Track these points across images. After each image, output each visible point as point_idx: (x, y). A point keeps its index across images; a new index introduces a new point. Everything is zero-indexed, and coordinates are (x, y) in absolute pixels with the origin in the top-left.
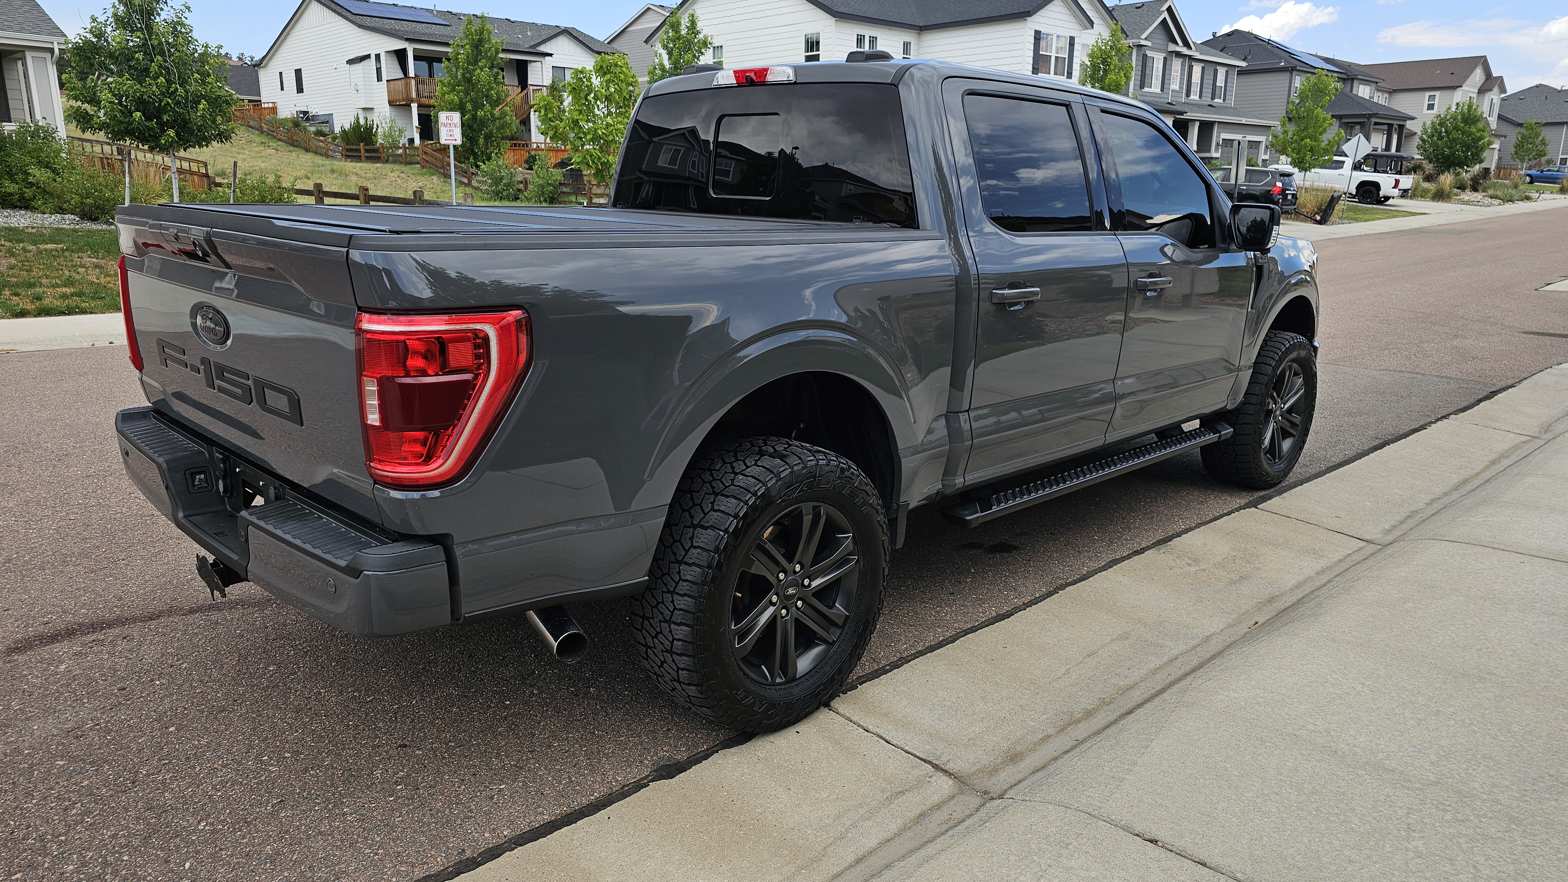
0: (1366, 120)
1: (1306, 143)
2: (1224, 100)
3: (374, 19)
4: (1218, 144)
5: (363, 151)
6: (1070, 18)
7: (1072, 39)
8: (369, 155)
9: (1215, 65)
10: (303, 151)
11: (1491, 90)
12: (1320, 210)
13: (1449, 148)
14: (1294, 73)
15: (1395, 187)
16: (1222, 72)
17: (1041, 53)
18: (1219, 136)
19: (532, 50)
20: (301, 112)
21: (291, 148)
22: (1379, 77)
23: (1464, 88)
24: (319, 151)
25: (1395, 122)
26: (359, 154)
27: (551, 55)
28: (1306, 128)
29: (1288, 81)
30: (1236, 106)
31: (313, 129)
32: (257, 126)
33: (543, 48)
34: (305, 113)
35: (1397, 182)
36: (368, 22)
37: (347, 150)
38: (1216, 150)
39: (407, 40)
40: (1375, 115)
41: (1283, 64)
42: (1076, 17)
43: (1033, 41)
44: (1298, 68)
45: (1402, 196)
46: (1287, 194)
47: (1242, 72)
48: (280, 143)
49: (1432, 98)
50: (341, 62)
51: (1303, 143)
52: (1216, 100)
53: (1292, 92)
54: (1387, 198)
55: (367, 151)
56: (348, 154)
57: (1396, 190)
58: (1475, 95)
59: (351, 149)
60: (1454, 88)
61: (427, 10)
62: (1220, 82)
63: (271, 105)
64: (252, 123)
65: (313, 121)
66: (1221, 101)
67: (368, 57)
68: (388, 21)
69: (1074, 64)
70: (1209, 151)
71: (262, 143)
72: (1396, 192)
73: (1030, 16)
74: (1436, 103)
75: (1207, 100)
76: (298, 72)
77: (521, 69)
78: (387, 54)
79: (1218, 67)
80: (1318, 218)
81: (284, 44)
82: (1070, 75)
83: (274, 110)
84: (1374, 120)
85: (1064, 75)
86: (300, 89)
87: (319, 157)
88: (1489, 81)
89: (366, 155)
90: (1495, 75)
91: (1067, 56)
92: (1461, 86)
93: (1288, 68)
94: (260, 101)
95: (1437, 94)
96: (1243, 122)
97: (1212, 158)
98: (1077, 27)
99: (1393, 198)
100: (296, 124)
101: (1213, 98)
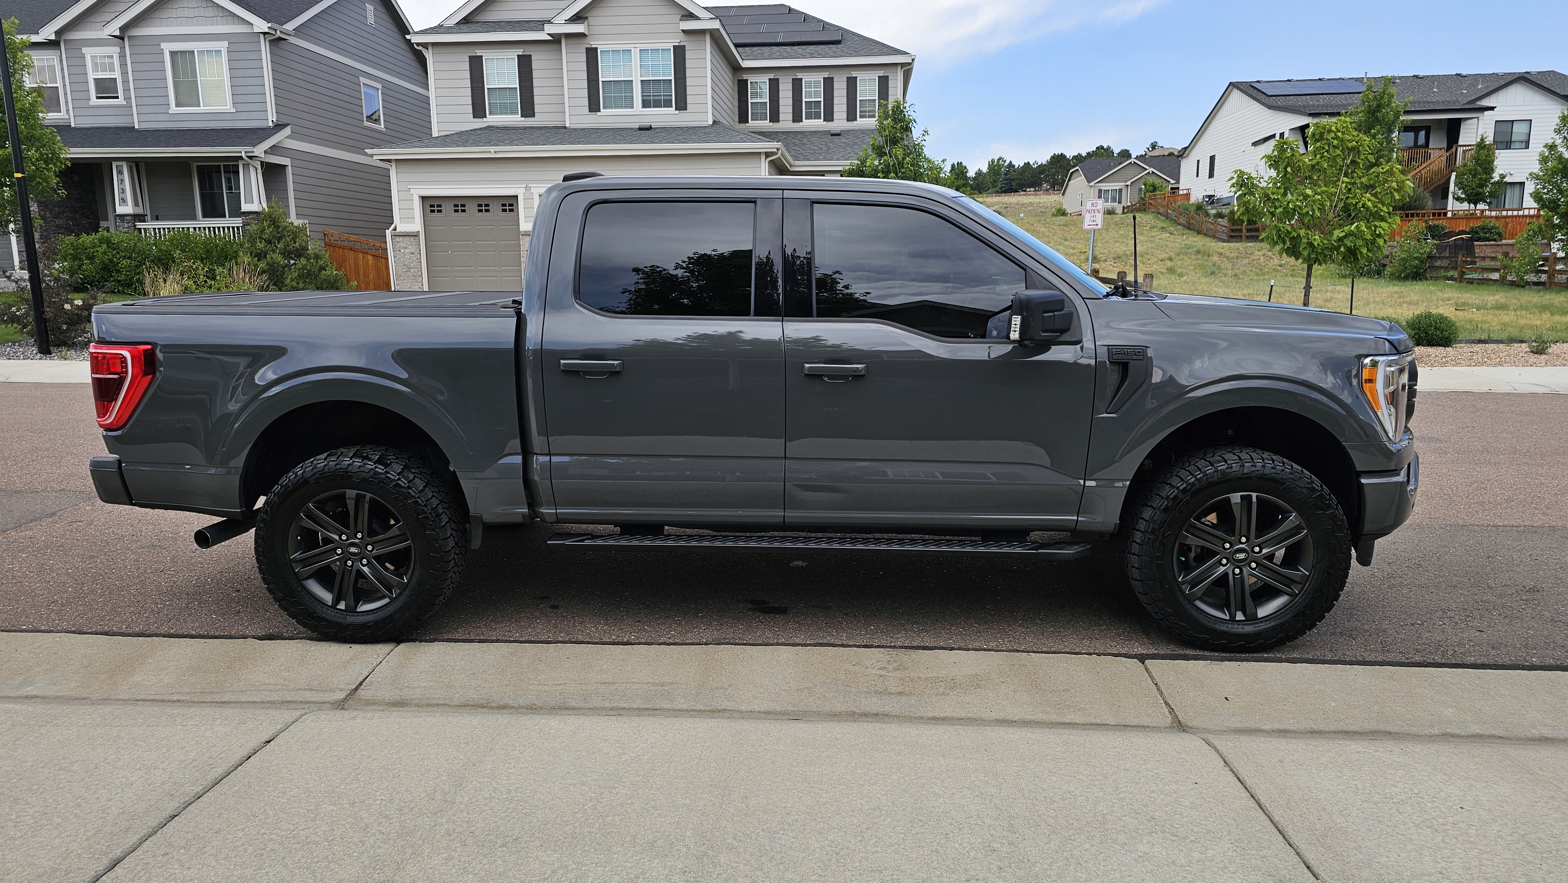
3: (1288, 98)
5: (1244, 230)
8: (1249, 234)
10: (1195, 233)
19: (1472, 106)
20: (1208, 196)
21: (1187, 231)
24: (1209, 233)
26: (1241, 234)
27: (1492, 108)
31: (1214, 212)
32: (1165, 214)
33: (1485, 103)
34: (1210, 197)
36: (1281, 102)
37: (1232, 231)
39: (1310, 115)
48: (1180, 227)
50: (1247, 145)
55: (1248, 230)
56: (1232, 234)
59: (1236, 230)
61: (1357, 79)
63: (1185, 192)
64: (1162, 210)
65: (1218, 203)
67: (1274, 136)
68: (1303, 97)
71: (1163, 228)
76: (1212, 158)
77: (1453, 130)
78: (1291, 132)
81: (1205, 134)
83: (1188, 196)
86: (1211, 175)
87: (1208, 239)
89: (1247, 234)
94: (1178, 188)
100: (1199, 207)
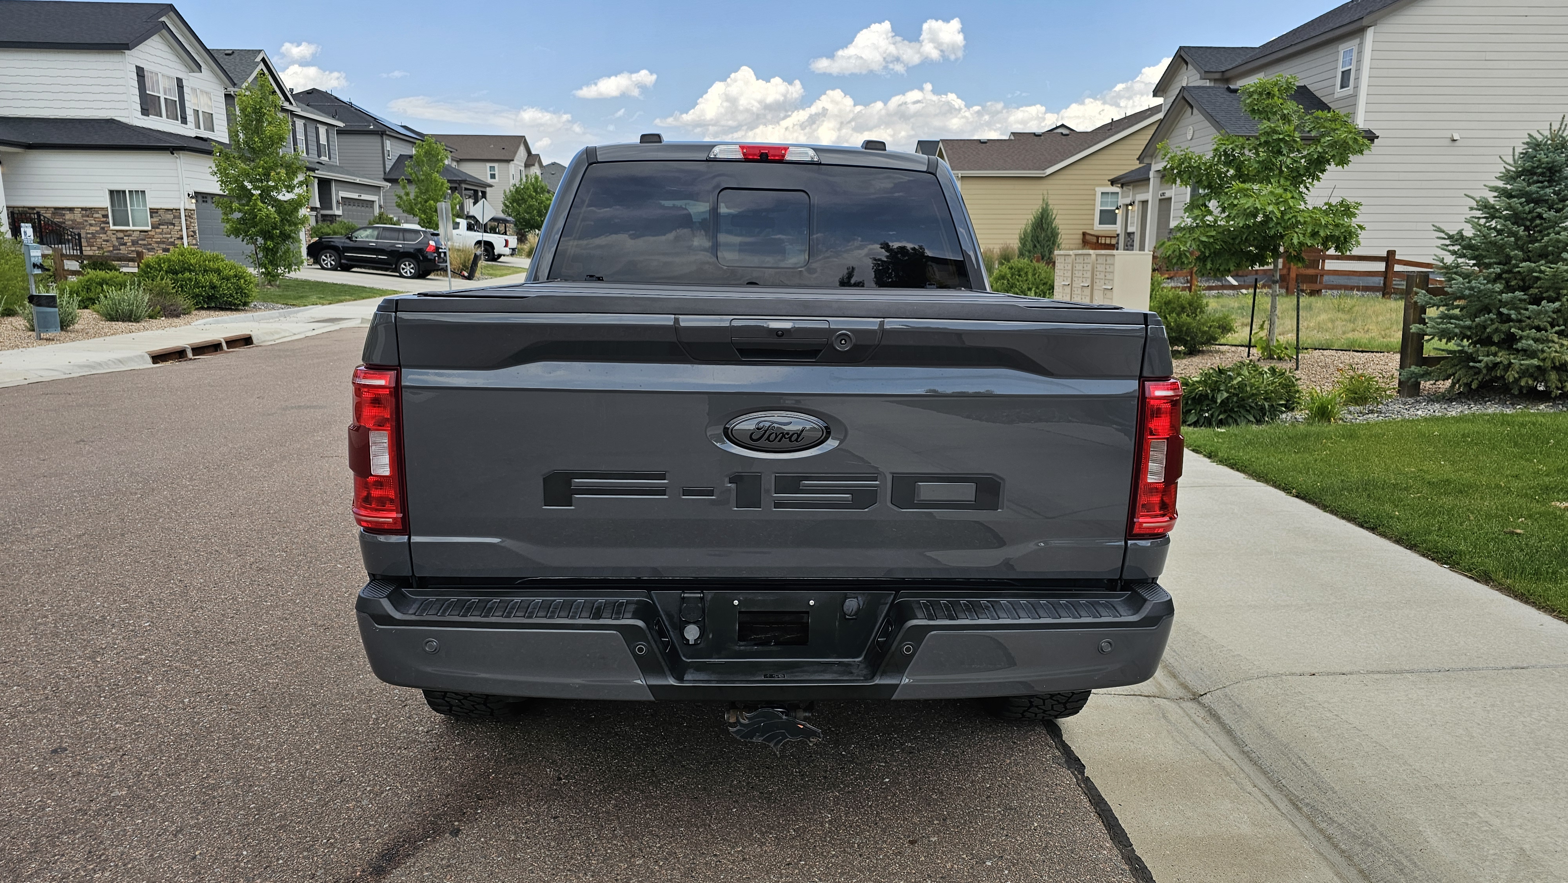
0: (457, 185)
1: (430, 205)
2: (330, 158)
4: (338, 202)
6: (173, 58)
7: (179, 81)
9: (315, 123)
11: (534, 165)
12: (465, 267)
13: (528, 213)
14: (384, 137)
15: (506, 246)
16: (322, 130)
17: (148, 92)
18: (338, 194)
22: (453, 147)
23: (515, 162)
25: (479, 189)
28: (427, 191)
29: (380, 144)
30: (341, 165)
35: (507, 241)
38: (338, 208)
40: (464, 181)
41: (372, 127)
42: (179, 56)
43: (136, 78)
44: (387, 133)
45: (512, 255)
46: (440, 252)
47: (341, 132)
49: (492, 168)
51: (427, 204)
52: (323, 158)
53: (386, 155)
54: (500, 256)
57: (507, 249)
58: (523, 169)
60: (508, 161)
62: (323, 140)
66: (327, 159)
69: (187, 109)
70: (331, 208)
72: (507, 251)
73: (129, 49)
74: (496, 173)
75: (314, 157)
79: (318, 125)
80: (466, 274)
82: (184, 121)
84: (464, 186)
85: (177, 120)
88: (531, 157)
90: (533, 152)
91: (177, 99)
92: (513, 160)
93: (378, 131)
95: (496, 165)
96: (358, 181)
97: (335, 215)
98: (183, 68)
99: (504, 255)
101: (319, 156)
